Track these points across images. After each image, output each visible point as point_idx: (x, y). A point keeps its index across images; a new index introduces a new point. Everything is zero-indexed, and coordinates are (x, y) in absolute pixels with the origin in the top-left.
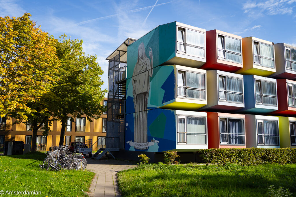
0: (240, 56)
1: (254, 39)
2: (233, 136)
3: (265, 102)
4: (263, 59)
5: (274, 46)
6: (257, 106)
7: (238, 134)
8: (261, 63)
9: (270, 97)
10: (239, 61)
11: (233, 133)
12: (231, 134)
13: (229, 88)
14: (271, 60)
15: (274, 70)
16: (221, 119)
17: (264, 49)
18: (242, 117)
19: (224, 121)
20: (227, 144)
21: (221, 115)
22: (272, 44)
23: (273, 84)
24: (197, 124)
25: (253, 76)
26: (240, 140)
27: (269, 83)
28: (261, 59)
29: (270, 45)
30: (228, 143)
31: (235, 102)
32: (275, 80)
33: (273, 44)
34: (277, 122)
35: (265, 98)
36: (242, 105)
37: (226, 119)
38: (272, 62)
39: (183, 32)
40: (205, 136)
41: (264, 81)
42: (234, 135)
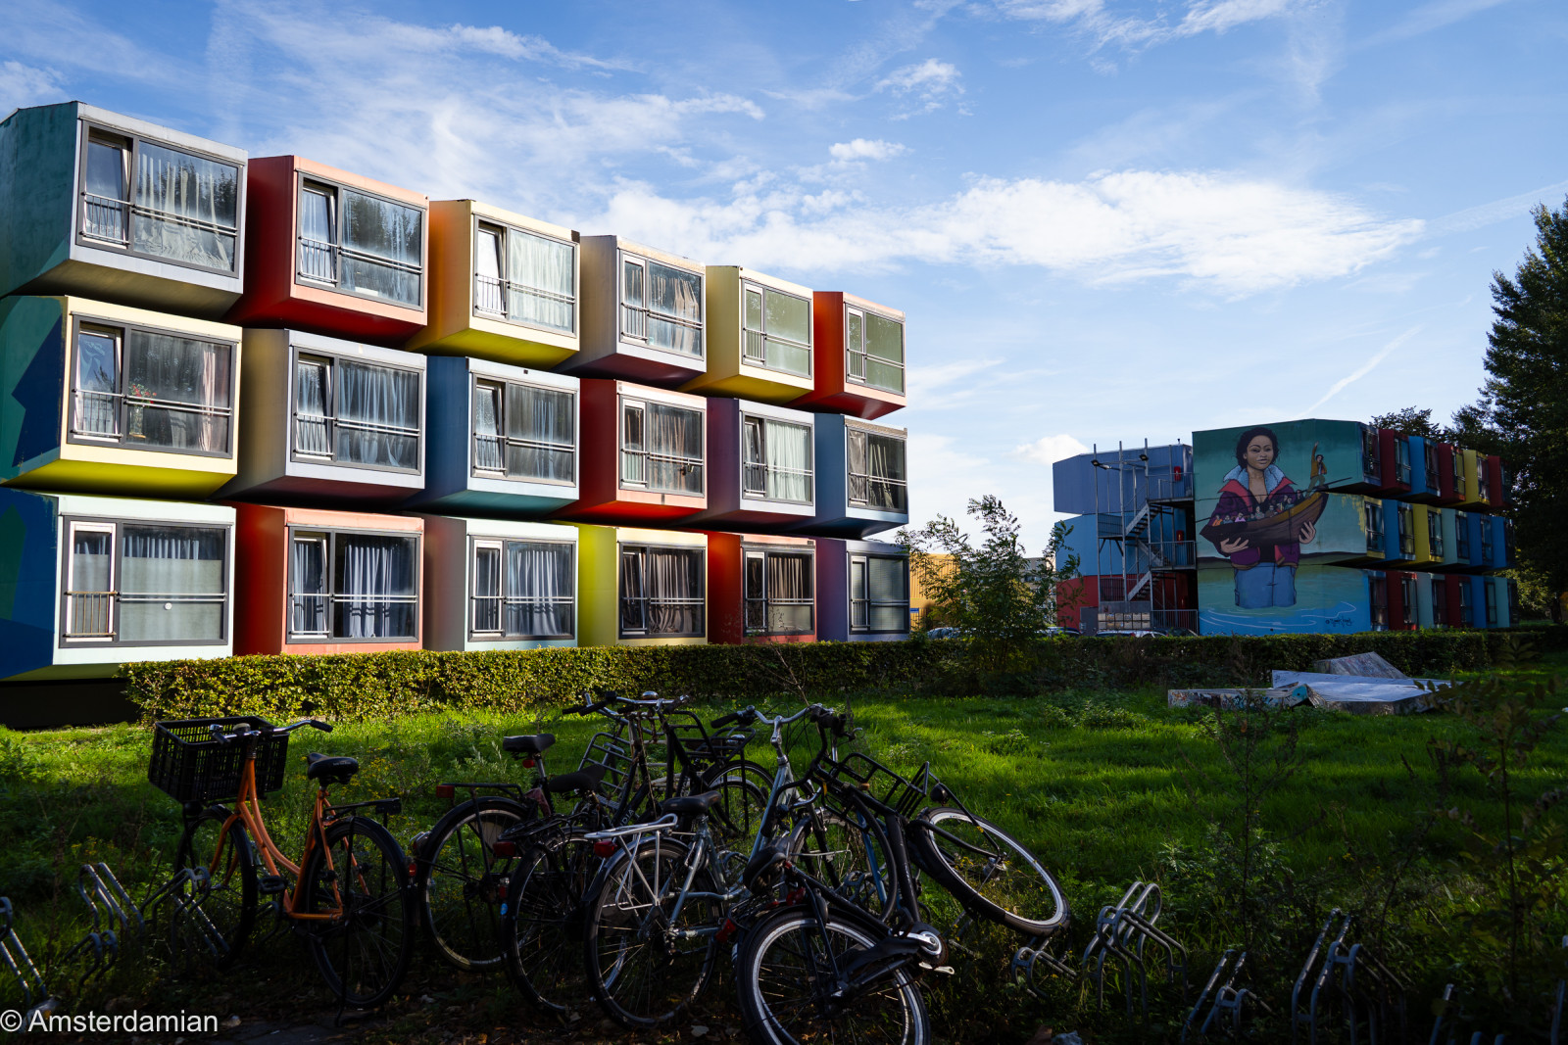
0: (417, 277)
1: (482, 208)
2: (364, 604)
3: (516, 467)
4: (524, 294)
5: (578, 247)
6: (473, 484)
7: (388, 598)
8: (513, 310)
9: (540, 449)
10: (409, 298)
11: (364, 591)
12: (356, 598)
13: (354, 409)
14: (563, 301)
15: (573, 343)
16: (299, 533)
17: (529, 253)
18: (409, 526)
19: (318, 545)
20: (326, 637)
21: (299, 517)
22: (570, 238)
23: (564, 397)
24: (183, 556)
25: (468, 360)
26: (400, 621)
27: (546, 396)
28: (512, 295)
29: (560, 241)
30: (327, 634)
31: (376, 466)
32: (571, 384)
33: (576, 236)
34: (572, 547)
35: (518, 453)
36: (415, 480)
37: (328, 536)
38: (567, 308)
39: (125, 152)
40: (218, 606)
41: (520, 388)
42: (368, 601)
